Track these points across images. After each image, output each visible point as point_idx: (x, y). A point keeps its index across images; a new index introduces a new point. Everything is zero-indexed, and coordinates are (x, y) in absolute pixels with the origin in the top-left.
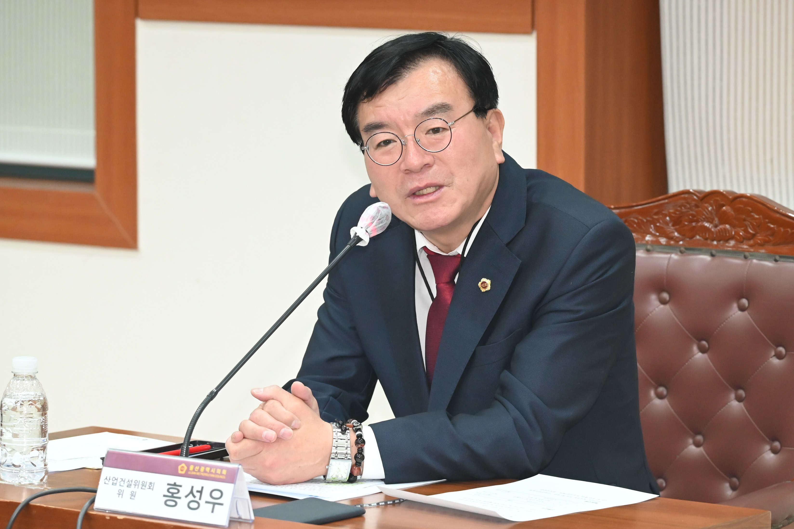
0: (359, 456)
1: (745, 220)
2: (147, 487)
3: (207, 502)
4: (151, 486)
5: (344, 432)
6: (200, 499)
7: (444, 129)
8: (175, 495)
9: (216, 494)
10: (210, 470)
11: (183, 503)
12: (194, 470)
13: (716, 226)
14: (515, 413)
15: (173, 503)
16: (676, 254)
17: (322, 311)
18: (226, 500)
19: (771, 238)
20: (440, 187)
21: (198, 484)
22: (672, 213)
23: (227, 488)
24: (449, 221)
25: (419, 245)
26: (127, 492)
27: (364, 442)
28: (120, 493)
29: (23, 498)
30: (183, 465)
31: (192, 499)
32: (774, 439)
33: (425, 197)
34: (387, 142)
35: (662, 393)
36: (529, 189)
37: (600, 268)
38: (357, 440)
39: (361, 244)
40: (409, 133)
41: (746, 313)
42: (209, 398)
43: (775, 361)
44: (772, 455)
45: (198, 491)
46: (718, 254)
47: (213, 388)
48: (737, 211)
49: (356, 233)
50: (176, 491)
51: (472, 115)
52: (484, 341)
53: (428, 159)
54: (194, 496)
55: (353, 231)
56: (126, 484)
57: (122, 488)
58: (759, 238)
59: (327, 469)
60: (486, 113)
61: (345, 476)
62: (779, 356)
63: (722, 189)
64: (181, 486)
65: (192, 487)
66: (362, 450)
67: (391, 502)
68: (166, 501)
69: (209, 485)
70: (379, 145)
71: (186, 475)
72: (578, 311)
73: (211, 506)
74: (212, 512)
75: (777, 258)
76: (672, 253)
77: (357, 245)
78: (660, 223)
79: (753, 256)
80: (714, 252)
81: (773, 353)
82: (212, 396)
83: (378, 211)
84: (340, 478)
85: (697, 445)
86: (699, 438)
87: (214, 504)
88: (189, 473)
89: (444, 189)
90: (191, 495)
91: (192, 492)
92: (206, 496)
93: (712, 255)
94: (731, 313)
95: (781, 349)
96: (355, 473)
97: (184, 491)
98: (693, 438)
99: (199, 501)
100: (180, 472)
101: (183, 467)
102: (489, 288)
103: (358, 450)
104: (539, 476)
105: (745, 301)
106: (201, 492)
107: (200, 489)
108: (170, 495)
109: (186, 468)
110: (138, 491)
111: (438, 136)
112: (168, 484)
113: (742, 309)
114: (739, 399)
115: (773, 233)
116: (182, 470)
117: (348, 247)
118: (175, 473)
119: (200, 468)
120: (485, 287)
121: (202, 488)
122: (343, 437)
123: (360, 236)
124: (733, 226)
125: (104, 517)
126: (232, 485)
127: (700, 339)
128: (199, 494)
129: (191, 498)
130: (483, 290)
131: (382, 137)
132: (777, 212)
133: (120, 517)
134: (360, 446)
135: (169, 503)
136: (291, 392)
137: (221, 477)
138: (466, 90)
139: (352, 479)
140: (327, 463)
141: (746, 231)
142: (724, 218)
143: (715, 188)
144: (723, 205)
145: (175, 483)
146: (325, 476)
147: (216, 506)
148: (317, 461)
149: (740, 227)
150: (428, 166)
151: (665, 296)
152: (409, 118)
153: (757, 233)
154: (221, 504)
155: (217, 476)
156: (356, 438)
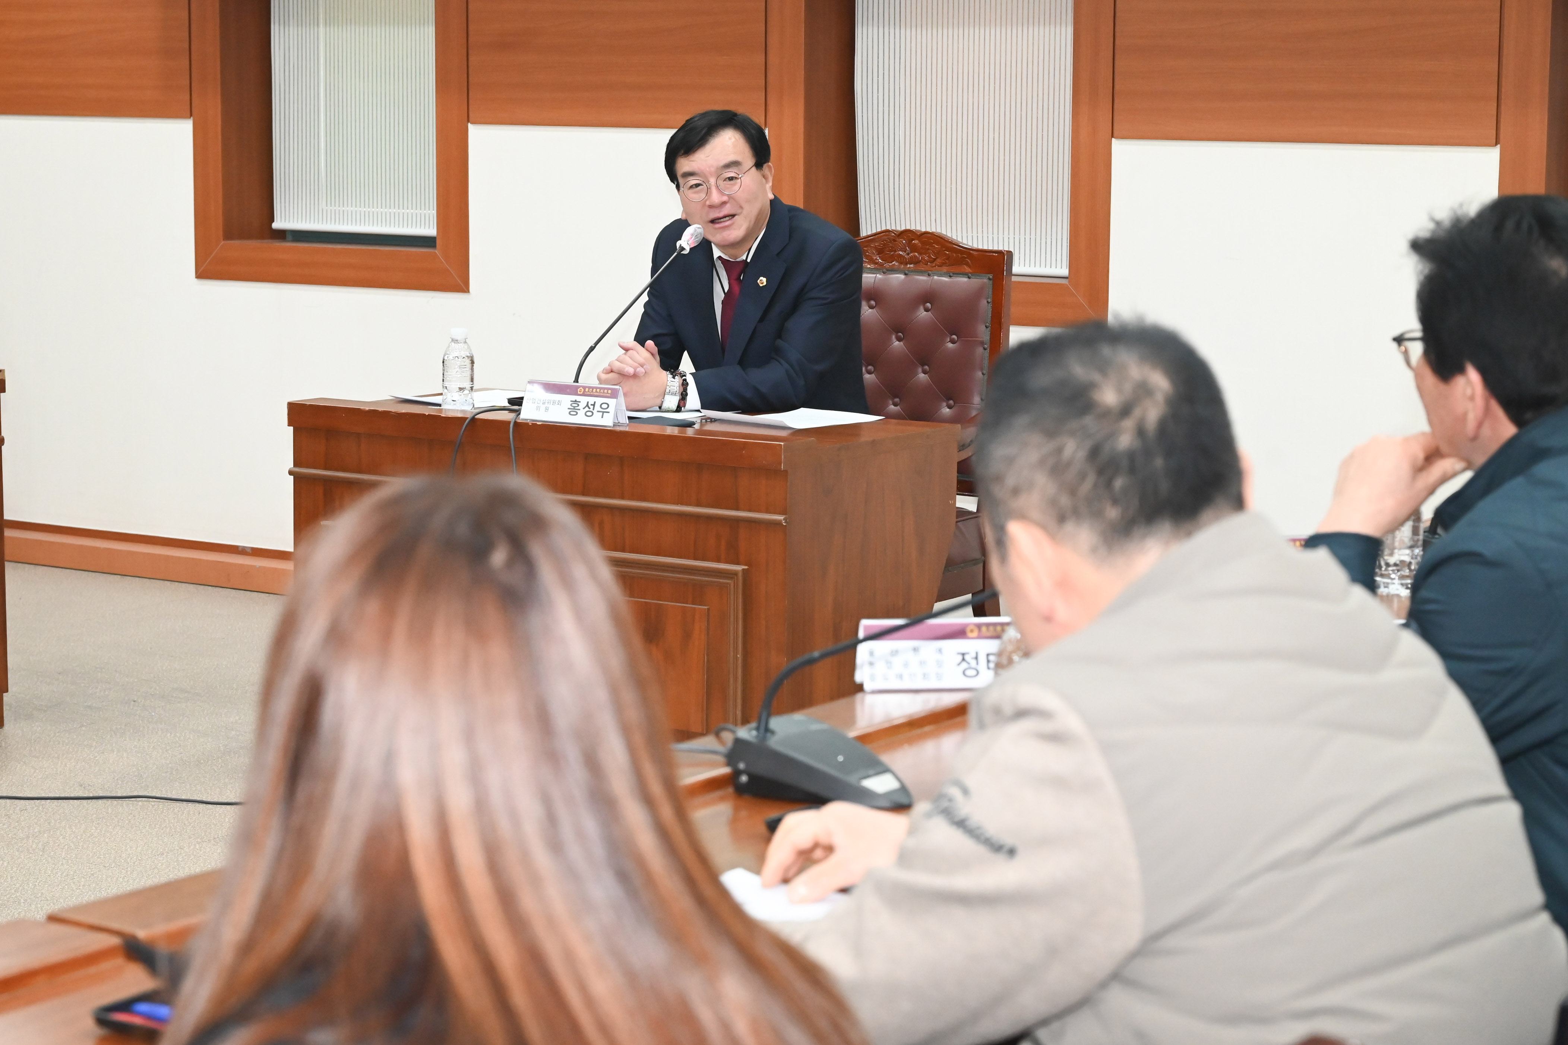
0: (684, 393)
1: (928, 249)
2: (557, 403)
3: (598, 411)
4: (559, 403)
5: (674, 377)
6: (593, 410)
7: (736, 178)
8: (576, 408)
9: (605, 406)
10: (600, 391)
11: (581, 412)
12: (588, 391)
13: (908, 254)
14: (786, 365)
15: (575, 413)
16: (880, 274)
17: (646, 305)
18: (611, 409)
19: (947, 261)
20: (733, 216)
21: (591, 400)
22: (878, 246)
23: (612, 402)
24: (738, 240)
25: (715, 256)
26: (543, 407)
27: (687, 384)
28: (538, 408)
29: (469, 416)
30: (581, 388)
31: (589, 410)
32: (949, 399)
33: (723, 223)
34: (697, 185)
35: (871, 370)
36: (790, 218)
37: (838, 272)
38: (683, 383)
39: (683, 252)
40: (712, 181)
41: (930, 312)
42: (591, 349)
43: (950, 345)
44: (948, 410)
45: (591, 405)
46: (909, 273)
47: (592, 344)
48: (923, 243)
49: (681, 245)
50: (576, 405)
51: (754, 169)
52: (762, 320)
53: (725, 198)
54: (589, 408)
55: (678, 244)
56: (542, 403)
57: (539, 405)
58: (939, 261)
59: (663, 402)
60: (762, 166)
61: (674, 407)
62: (953, 342)
63: (913, 228)
64: (580, 402)
65: (588, 402)
66: (686, 389)
67: (709, 420)
68: (570, 412)
69: (599, 401)
70: (691, 187)
71: (584, 395)
72: (828, 298)
73: (601, 413)
74: (602, 417)
75: (951, 275)
76: (878, 273)
77: (682, 253)
78: (868, 252)
79: (935, 274)
80: (907, 272)
81: (949, 340)
82: (592, 349)
83: (695, 230)
84: (671, 409)
85: (895, 405)
86: (897, 400)
87: (603, 412)
88: (585, 393)
89: (736, 217)
90: (587, 407)
91: (587, 405)
92: (597, 407)
93: (906, 274)
94: (919, 313)
95: (954, 337)
96: (681, 405)
97: (582, 405)
98: (893, 400)
99: (593, 411)
100: (579, 393)
101: (581, 389)
102: (765, 284)
103: (684, 389)
104: (802, 409)
105: (929, 305)
106: (594, 405)
107: (593, 403)
108: (573, 408)
109: (583, 390)
110: (551, 406)
111: (732, 182)
112: (571, 401)
113: (927, 310)
114: (924, 372)
115: (948, 258)
116: (580, 392)
117: (676, 254)
118: (577, 394)
119: (593, 390)
120: (762, 283)
121: (595, 402)
122: (673, 380)
123: (684, 247)
124: (920, 254)
125: (528, 423)
126: (615, 400)
127: (897, 332)
128: (592, 406)
129: (587, 409)
130: (761, 285)
131: (693, 181)
132: (951, 243)
133: (538, 423)
134: (685, 386)
135: (572, 413)
136: (644, 347)
137: (607, 395)
138: (751, 151)
139: (679, 410)
140: (662, 397)
141: (929, 257)
142: (914, 249)
143: (908, 228)
144: (913, 240)
145: (576, 400)
146: (660, 408)
147: (605, 413)
148: (657, 395)
149: (925, 254)
150: (724, 203)
151: (873, 303)
152: (713, 169)
153: (937, 258)
154: (609, 412)
155: (605, 395)
156: (682, 381)
